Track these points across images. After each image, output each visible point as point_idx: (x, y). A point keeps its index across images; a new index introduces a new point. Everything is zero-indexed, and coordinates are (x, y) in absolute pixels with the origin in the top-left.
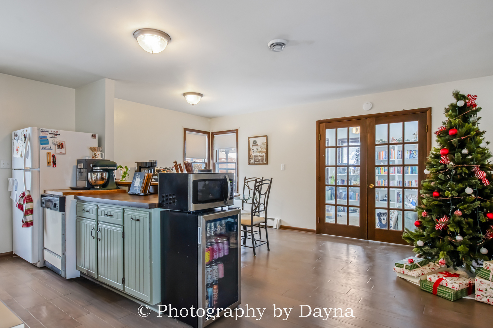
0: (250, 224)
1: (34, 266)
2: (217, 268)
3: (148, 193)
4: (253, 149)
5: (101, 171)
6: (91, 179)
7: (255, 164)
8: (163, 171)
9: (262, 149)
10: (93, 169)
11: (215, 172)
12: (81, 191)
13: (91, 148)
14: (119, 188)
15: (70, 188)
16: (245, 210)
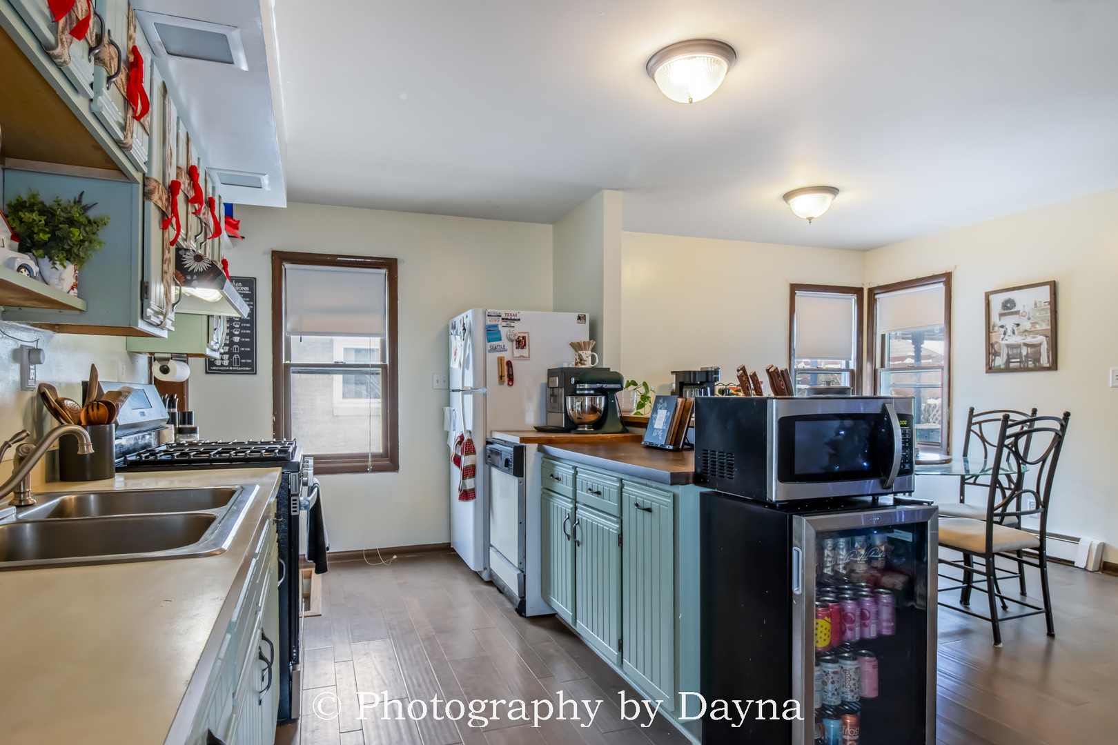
0: (981, 547)
1: (477, 575)
2: (857, 668)
3: (684, 443)
4: (1002, 327)
5: (592, 392)
6: (573, 410)
7: (1007, 369)
8: (735, 393)
9: (1034, 324)
10: (575, 389)
11: (878, 395)
12: (553, 436)
13: (572, 345)
14: (627, 431)
15: (535, 428)
16: (968, 505)
